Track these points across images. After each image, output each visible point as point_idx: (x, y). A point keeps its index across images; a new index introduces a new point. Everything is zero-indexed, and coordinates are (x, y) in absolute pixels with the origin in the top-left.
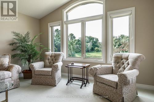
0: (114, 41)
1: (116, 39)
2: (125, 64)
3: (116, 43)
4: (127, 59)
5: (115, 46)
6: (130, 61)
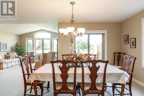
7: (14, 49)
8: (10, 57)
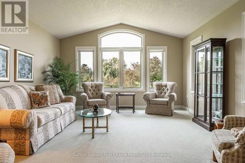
0: (104, 66)
1: (107, 64)
2: (166, 90)
3: (107, 69)
4: (166, 86)
5: (105, 74)
6: (168, 87)
7: (48, 75)
8: (46, 100)
